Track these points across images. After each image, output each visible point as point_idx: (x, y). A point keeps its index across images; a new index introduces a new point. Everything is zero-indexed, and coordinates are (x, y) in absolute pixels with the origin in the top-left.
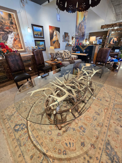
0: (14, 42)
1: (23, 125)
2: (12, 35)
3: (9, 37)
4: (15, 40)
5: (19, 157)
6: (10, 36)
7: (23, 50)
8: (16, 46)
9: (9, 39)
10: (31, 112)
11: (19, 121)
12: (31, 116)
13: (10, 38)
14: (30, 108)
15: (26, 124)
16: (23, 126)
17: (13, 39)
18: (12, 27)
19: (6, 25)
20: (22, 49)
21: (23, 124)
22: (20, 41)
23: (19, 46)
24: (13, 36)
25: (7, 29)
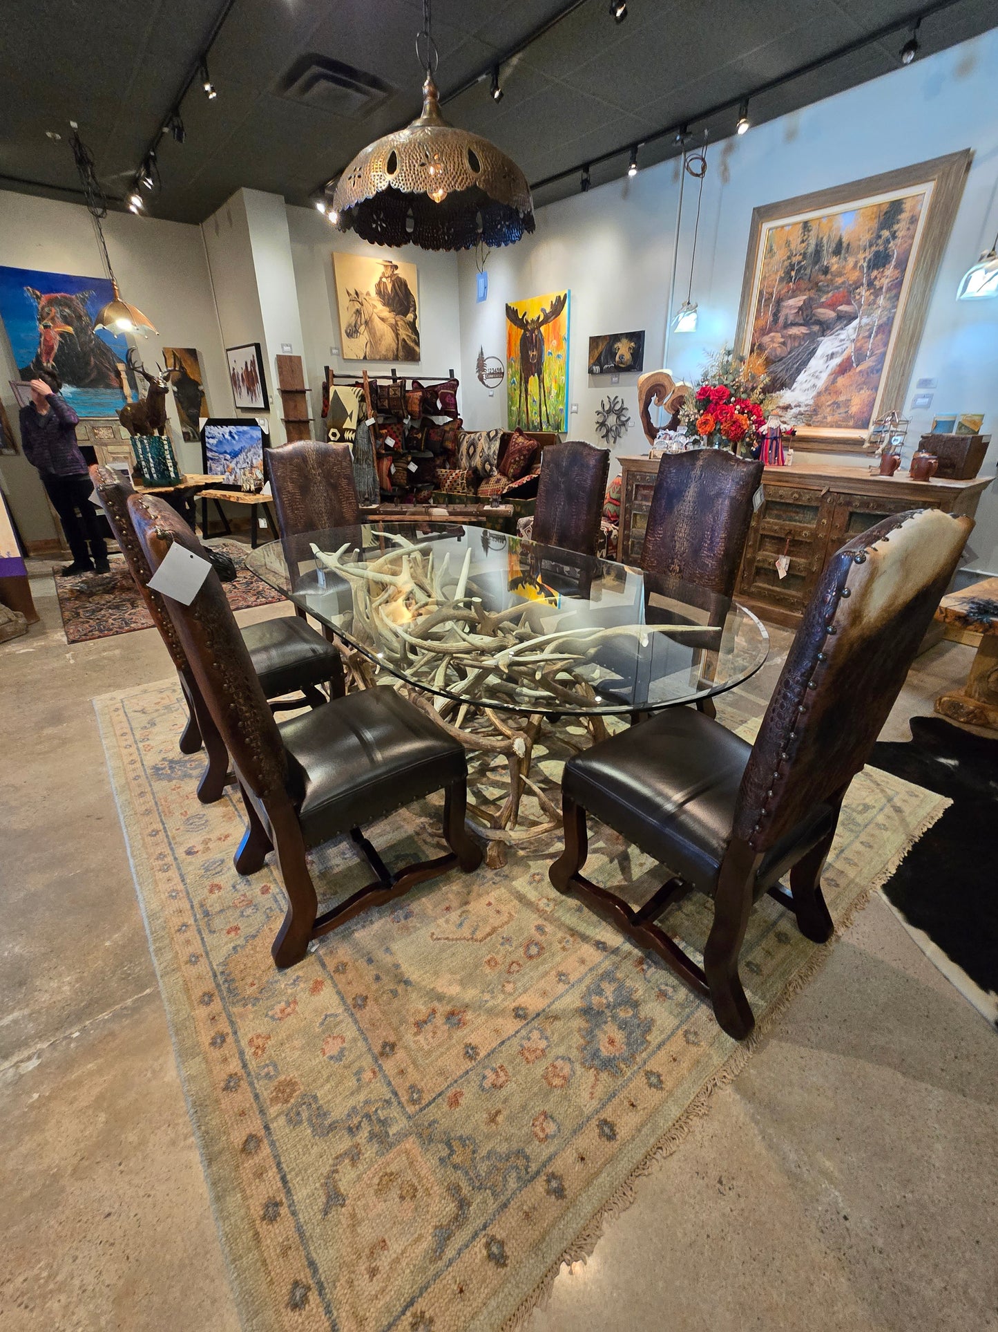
0: (834, 381)
2: (842, 337)
3: (819, 352)
4: (844, 368)
6: (827, 345)
7: (864, 434)
8: (834, 403)
9: (816, 363)
13: (822, 357)
17: (837, 361)
18: (870, 284)
19: (839, 280)
20: (865, 426)
22: (880, 371)
23: (854, 409)
24: (848, 344)
25: (832, 306)
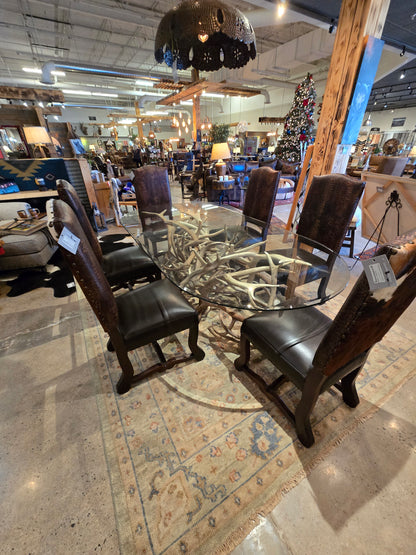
1: (257, 424)
5: (336, 421)
10: (211, 402)
11: (240, 443)
12: (230, 399)
14: (192, 406)
15: (256, 414)
16: (261, 422)
21: (253, 424)
